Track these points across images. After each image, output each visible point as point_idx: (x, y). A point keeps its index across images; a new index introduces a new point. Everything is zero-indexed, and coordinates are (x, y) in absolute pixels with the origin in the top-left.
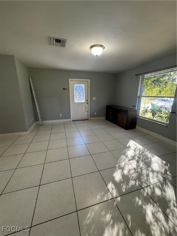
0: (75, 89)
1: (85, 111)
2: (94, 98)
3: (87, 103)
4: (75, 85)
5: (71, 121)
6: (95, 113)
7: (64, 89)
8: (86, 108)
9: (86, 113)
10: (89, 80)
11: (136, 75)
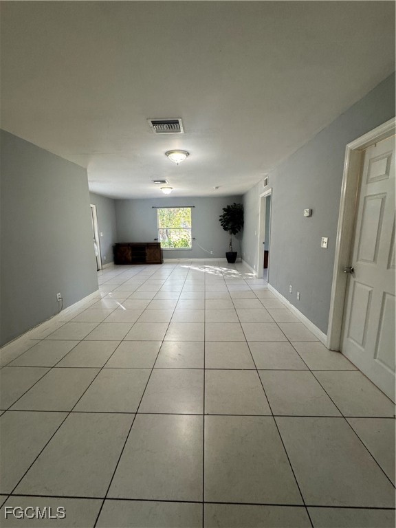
2: (102, 235)
3: (95, 243)
6: (105, 257)
11: (153, 207)
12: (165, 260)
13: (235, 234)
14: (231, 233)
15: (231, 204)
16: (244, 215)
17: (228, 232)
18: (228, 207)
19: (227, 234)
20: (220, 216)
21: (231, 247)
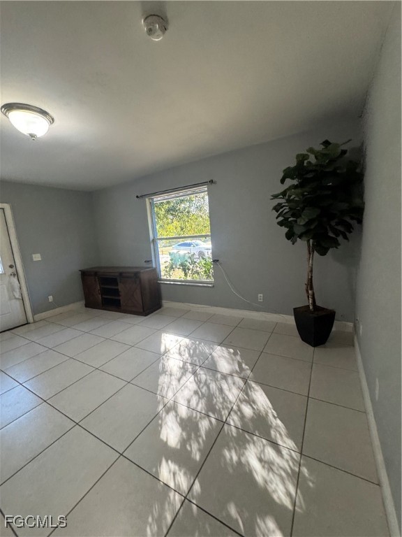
2: (37, 257)
3: (15, 274)
6: (51, 298)
9: (15, 303)
10: (6, 206)
11: (137, 197)
14: (311, 249)
20: (275, 197)
21: (310, 292)
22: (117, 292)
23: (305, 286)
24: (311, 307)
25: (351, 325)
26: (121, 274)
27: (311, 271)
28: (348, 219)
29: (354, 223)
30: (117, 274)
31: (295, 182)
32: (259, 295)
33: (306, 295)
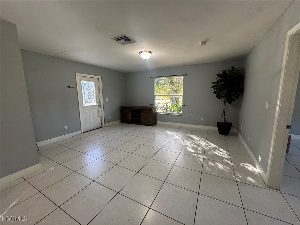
0: (82, 88)
1: (98, 116)
2: (107, 100)
3: (100, 106)
4: (83, 82)
5: (82, 133)
6: (110, 117)
7: (69, 87)
8: (99, 112)
9: (99, 118)
10: (100, 77)
11: (150, 77)
12: (158, 122)
13: (230, 103)
14: (225, 102)
15: (227, 68)
16: (245, 81)
17: (223, 99)
18: (224, 72)
19: (221, 102)
20: (213, 83)
21: (224, 116)
22: (140, 117)
23: (222, 114)
24: (224, 122)
25: (236, 129)
26: (143, 108)
27: (225, 109)
28: (238, 92)
29: (240, 94)
30: (141, 109)
31: (221, 79)
32: (201, 119)
33: (222, 118)
